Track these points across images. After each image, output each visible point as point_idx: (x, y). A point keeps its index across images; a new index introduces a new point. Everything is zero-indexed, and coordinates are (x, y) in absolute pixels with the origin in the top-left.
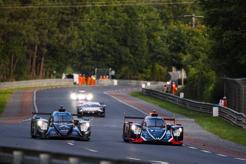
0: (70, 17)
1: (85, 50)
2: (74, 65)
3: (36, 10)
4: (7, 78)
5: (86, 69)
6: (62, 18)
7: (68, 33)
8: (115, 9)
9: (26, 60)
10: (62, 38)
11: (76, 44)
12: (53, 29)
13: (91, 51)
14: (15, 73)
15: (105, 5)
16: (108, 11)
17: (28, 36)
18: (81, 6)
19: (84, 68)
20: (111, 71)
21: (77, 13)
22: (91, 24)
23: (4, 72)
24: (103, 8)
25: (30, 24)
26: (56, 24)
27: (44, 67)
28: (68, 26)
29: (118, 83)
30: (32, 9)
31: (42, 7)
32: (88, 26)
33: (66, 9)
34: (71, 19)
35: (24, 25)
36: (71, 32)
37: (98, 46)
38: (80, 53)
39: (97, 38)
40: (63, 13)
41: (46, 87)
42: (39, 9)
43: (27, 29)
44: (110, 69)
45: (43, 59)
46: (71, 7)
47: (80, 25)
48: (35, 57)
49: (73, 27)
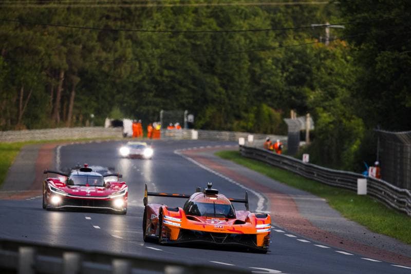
0: (119, 23)
1: (144, 79)
2: (125, 105)
3: (63, 11)
4: (12, 124)
5: (145, 112)
6: (107, 26)
7: (116, 51)
8: (196, 11)
9: (44, 95)
10: (107, 59)
11: (129, 69)
12: (91, 44)
13: (153, 81)
14: (27, 115)
15: (178, 5)
16: (185, 15)
17: (50, 55)
18: (138, 6)
19: (142, 111)
20: (188, 115)
21: (132, 18)
22: (154, 37)
23: (8, 114)
24: (175, 9)
25: (52, 34)
26: (95, 35)
27: (75, 107)
28: (115, 39)
29: (199, 135)
30: (56, 9)
31: (72, 6)
32: (150, 39)
33: (112, 10)
34: (121, 27)
35: (42, 37)
36: (120, 50)
37: (166, 72)
38: (135, 84)
39: (164, 60)
40: (108, 17)
41: (77, 140)
42: (69, 9)
43: (48, 43)
44: (186, 112)
45: (73, 94)
46: (121, 8)
47: (137, 37)
48: (60, 90)
49: (124, 41)
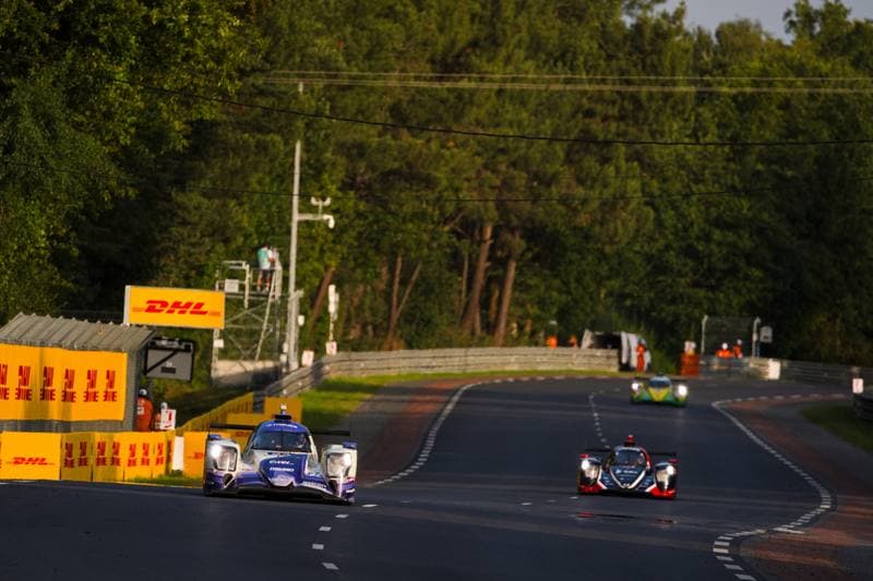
0: (613, 126)
1: (668, 247)
2: (628, 303)
3: (488, 98)
4: (376, 335)
5: (670, 319)
6: (586, 131)
7: (605, 186)
8: (786, 105)
9: (447, 274)
10: (584, 202)
11: (632, 225)
12: (550, 169)
13: (690, 252)
14: (408, 318)
15: (748, 90)
16: (761, 113)
17: (457, 190)
18: (655, 89)
19: (664, 314)
20: (759, 327)
21: (641, 115)
22: (689, 157)
23: (367, 314)
24: (740, 99)
25: (464, 145)
26: (560, 150)
27: (516, 303)
28: (605, 161)
29: (783, 371)
30: (472, 93)
31: (509, 86)
32: (681, 163)
33: (600, 98)
34: (618, 135)
35: (443, 151)
36: (615, 183)
37: (717, 235)
38: (649, 258)
39: (713, 209)
40: (589, 114)
42: (500, 92)
43: (452, 165)
44: (757, 321)
45: (512, 273)
46: (618, 92)
47: (652, 158)
48: (483, 264)
49: (623, 165)
